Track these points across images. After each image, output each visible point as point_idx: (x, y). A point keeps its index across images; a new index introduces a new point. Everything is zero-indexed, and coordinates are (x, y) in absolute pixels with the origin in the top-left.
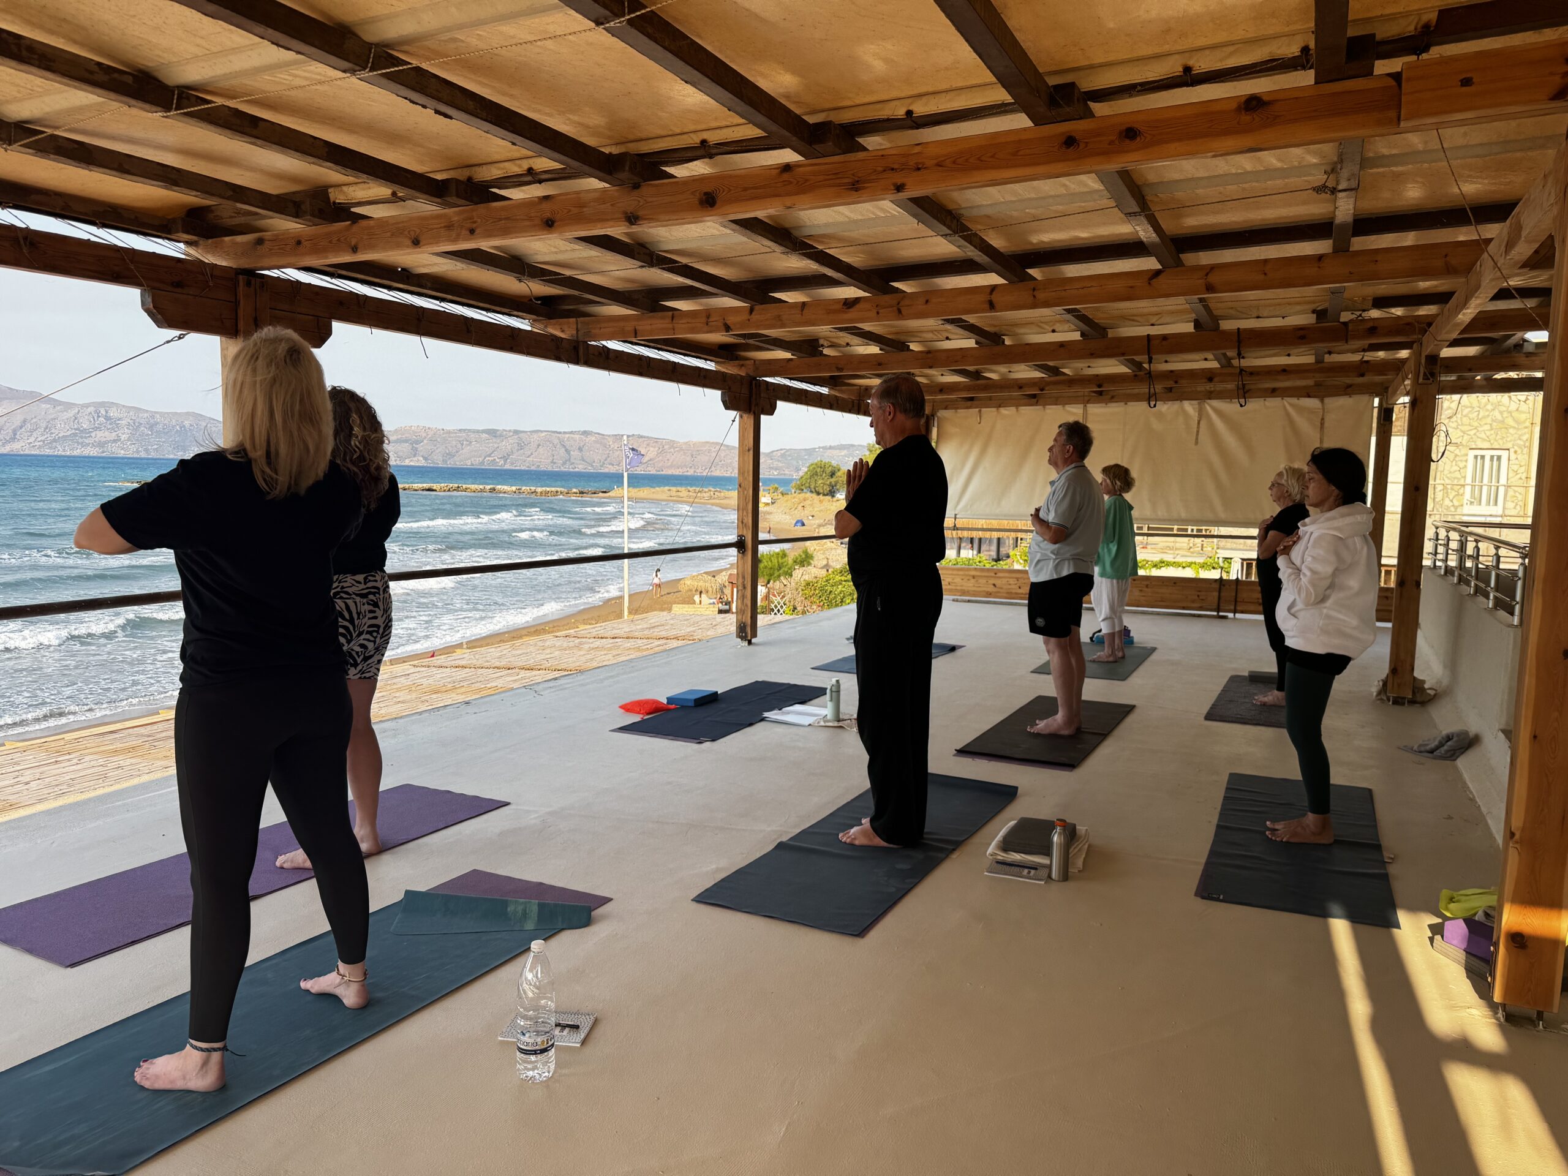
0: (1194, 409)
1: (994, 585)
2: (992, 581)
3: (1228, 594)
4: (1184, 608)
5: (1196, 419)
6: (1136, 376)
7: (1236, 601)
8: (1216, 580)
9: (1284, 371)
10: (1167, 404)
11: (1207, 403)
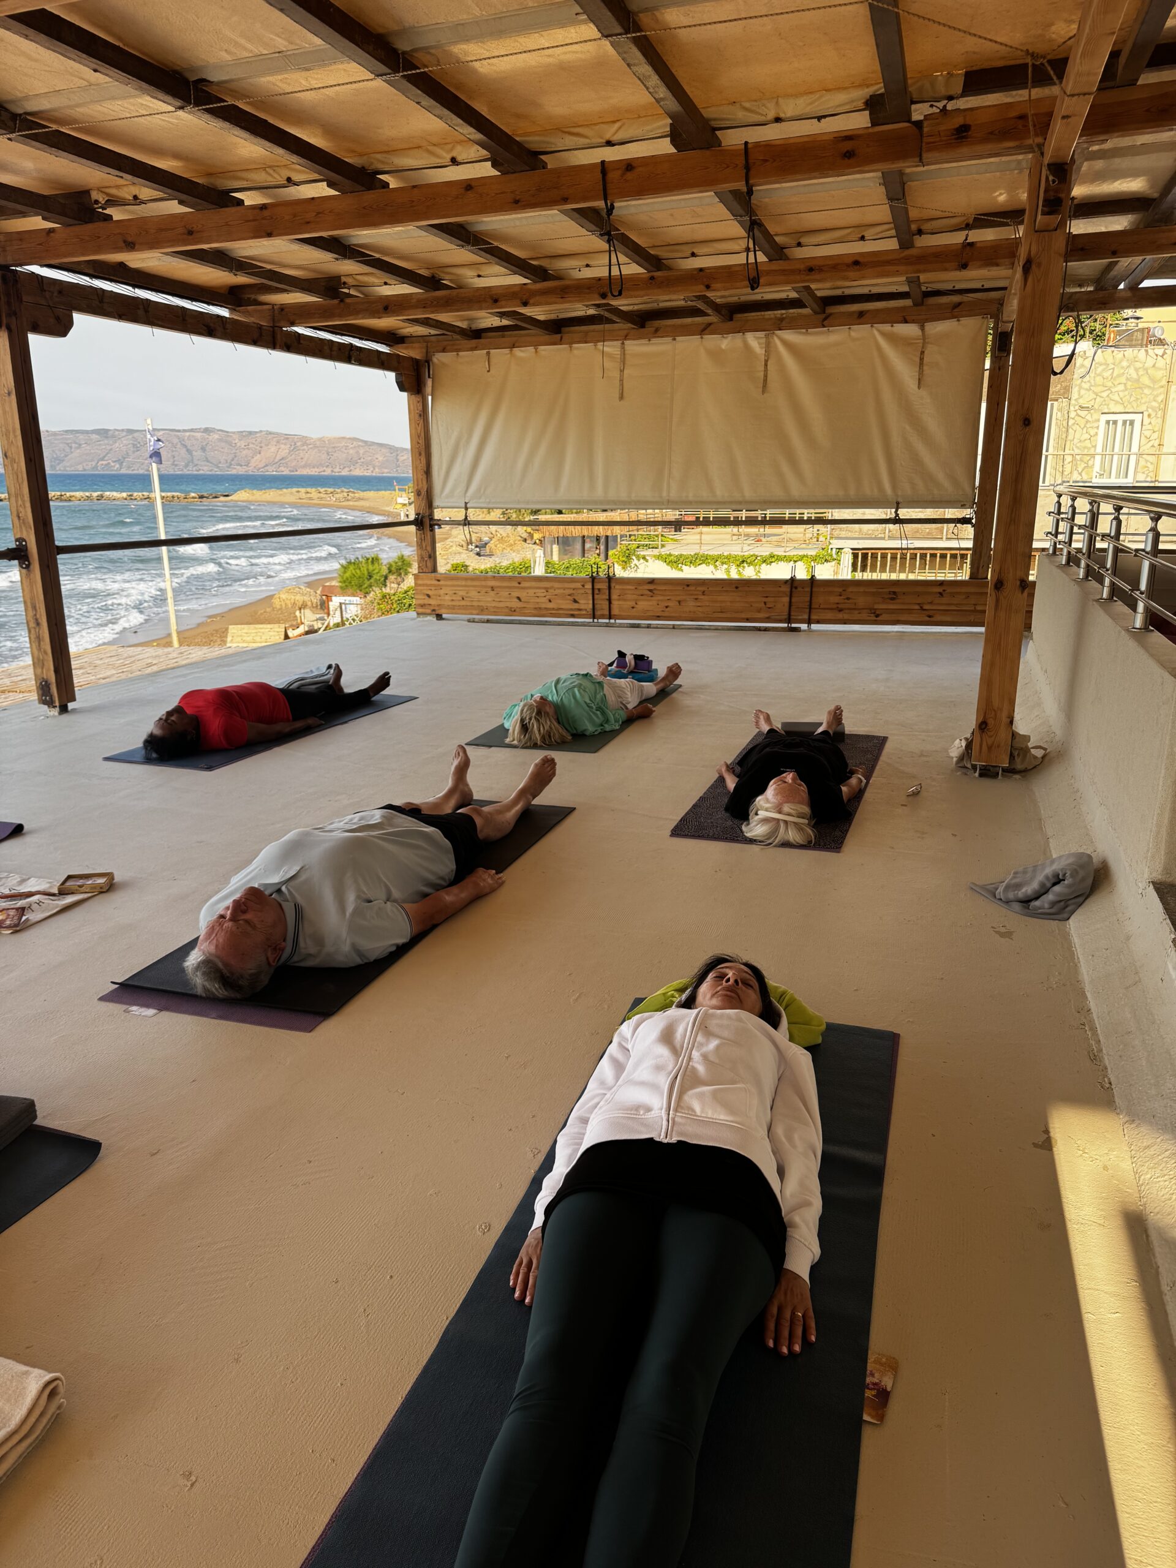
0: (759, 343)
1: (519, 598)
2: (516, 594)
3: (801, 599)
4: (748, 620)
5: (763, 358)
6: (652, 278)
7: (810, 608)
8: (786, 582)
9: (856, 263)
10: (727, 337)
11: (777, 336)
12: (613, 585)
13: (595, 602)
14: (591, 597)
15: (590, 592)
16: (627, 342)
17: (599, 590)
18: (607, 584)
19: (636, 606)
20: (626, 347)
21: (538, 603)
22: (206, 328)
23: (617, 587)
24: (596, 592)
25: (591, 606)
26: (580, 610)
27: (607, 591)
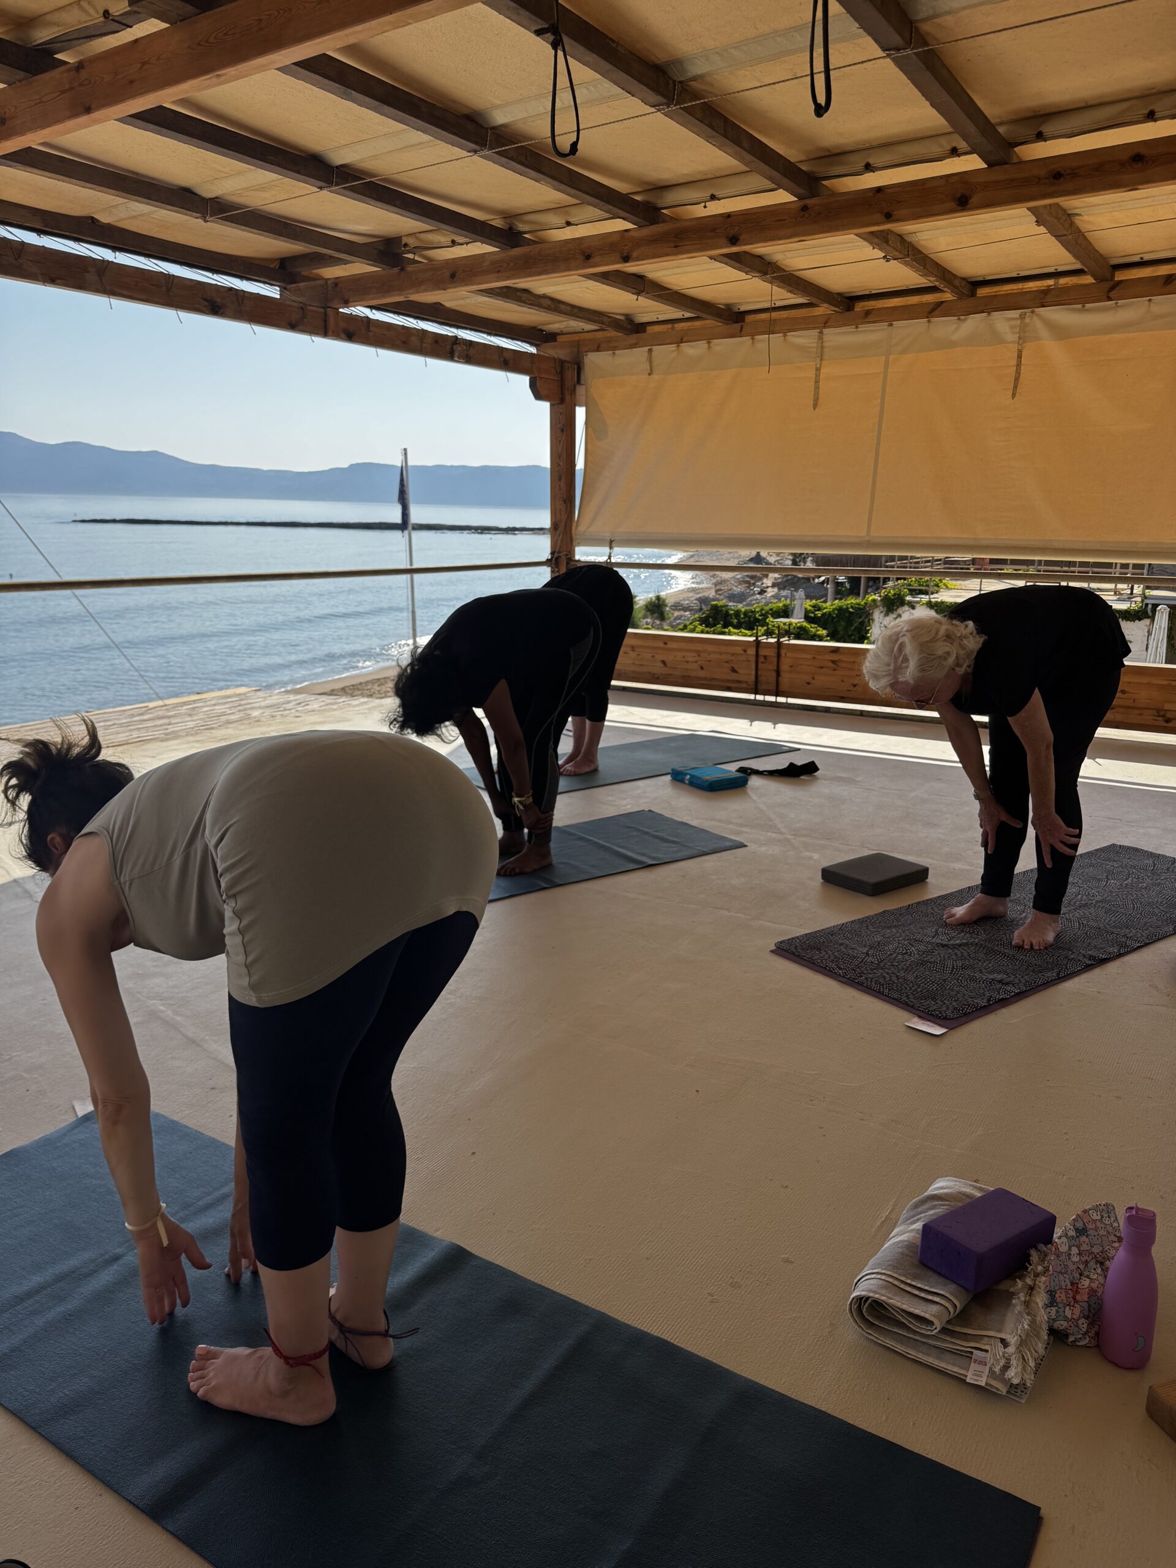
5: (1015, 347)
10: (965, 320)
11: (1037, 315)
12: (783, 652)
13: (759, 673)
14: (753, 666)
15: (753, 659)
16: (826, 331)
17: (765, 657)
18: (776, 651)
19: (813, 682)
20: (826, 338)
21: (687, 669)
22: (206, 303)
23: (789, 655)
24: (761, 659)
25: (753, 678)
26: (739, 682)
27: (776, 659)
